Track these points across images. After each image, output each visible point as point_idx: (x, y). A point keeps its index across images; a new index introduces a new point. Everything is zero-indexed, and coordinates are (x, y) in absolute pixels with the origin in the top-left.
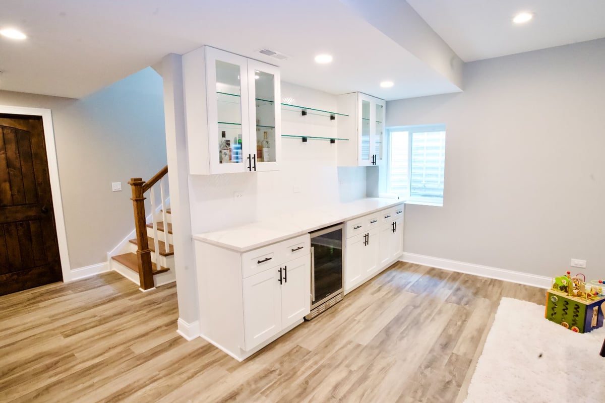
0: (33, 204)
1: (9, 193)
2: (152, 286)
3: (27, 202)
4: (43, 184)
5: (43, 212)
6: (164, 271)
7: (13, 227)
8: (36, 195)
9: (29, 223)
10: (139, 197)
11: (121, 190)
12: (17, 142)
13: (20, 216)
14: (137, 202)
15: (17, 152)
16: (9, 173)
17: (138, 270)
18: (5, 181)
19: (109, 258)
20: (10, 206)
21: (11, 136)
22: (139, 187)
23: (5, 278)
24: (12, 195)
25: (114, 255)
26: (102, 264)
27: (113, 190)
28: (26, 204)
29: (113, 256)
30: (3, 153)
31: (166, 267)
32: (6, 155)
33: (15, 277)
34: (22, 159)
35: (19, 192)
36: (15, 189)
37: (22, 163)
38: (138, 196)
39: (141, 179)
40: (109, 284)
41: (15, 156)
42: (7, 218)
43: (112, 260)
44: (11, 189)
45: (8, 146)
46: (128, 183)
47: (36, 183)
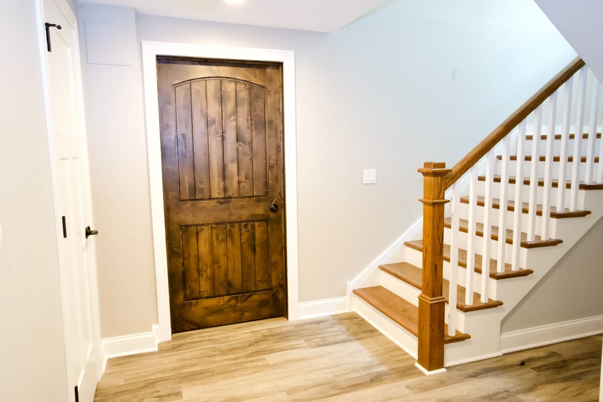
0: (261, 196)
1: (236, 179)
2: (440, 365)
3: (255, 193)
4: (275, 168)
5: (273, 210)
6: (461, 338)
7: (236, 230)
8: (266, 184)
9: (254, 224)
10: (438, 198)
11: (375, 182)
12: (250, 103)
13: (245, 214)
14: (434, 207)
15: (250, 118)
16: (238, 148)
17: (416, 331)
18: (233, 162)
19: (349, 291)
20: (236, 198)
21: (244, 94)
22: (439, 178)
23: (222, 303)
24: (239, 182)
25: (356, 287)
26: (339, 300)
27: (364, 183)
28: (253, 196)
29: (354, 288)
30: (234, 120)
31: (463, 331)
32: (237, 122)
33: (233, 301)
34: (253, 129)
35: (246, 178)
36: (243, 174)
37: (254, 134)
38: (436, 195)
39: (443, 165)
40: (358, 339)
41: (246, 125)
42: (231, 215)
43: (353, 294)
44: (238, 174)
45: (240, 109)
46: (419, 171)
47: (268, 166)
